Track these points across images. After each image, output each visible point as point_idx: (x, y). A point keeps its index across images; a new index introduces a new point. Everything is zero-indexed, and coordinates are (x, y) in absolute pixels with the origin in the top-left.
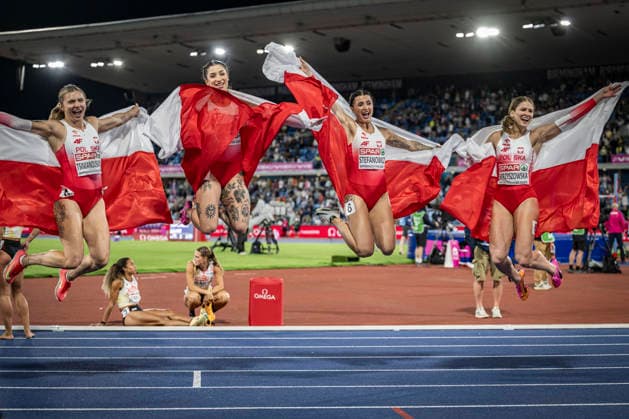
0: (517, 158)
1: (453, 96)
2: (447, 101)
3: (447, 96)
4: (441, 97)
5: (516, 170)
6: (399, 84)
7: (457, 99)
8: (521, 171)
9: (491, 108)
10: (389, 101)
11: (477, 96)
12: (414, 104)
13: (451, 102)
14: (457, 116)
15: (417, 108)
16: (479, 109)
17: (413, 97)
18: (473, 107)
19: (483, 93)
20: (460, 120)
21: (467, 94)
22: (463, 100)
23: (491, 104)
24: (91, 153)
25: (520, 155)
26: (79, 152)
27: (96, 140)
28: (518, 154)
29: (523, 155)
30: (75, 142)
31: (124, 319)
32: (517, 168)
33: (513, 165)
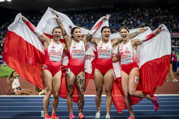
0: (126, 52)
1: (133, 11)
2: (130, 13)
3: (131, 11)
6: (113, 6)
7: (135, 12)
8: (129, 58)
9: (147, 15)
10: (109, 13)
11: (142, 10)
12: (118, 14)
13: (132, 13)
15: (120, 15)
16: (143, 15)
17: (118, 11)
18: (140, 14)
19: (144, 9)
20: (135, 19)
21: (138, 10)
22: (136, 12)
23: (147, 13)
24: (57, 53)
25: (127, 51)
26: (52, 52)
27: (61, 50)
28: (126, 51)
29: (128, 51)
30: (52, 48)
31: (15, 93)
32: (127, 56)
33: (125, 56)
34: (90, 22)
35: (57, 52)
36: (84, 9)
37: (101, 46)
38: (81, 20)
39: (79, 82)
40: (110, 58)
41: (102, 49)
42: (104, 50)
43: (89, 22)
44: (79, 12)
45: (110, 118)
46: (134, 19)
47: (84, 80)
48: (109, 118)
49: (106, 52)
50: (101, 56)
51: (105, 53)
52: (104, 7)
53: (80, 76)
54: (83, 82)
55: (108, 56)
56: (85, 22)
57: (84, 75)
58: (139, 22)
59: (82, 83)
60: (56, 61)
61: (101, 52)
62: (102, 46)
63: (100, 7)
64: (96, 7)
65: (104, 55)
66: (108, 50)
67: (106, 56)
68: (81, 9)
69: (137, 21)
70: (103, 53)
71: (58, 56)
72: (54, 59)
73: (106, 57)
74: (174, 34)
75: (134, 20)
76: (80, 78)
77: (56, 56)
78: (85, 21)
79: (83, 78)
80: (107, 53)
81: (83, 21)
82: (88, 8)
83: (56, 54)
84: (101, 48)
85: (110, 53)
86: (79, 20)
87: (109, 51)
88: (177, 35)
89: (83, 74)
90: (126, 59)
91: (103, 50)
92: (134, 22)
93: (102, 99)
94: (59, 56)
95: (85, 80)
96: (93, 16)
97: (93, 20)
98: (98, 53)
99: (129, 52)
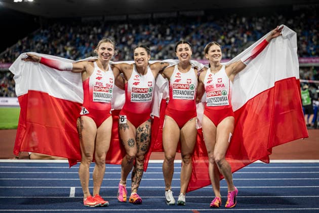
0: (218, 86)
1: (235, 21)
2: (232, 24)
3: (232, 21)
4: (228, 22)
5: (219, 95)
6: (202, 13)
7: (238, 22)
8: (222, 96)
9: (259, 28)
10: (196, 24)
11: (250, 21)
12: (212, 25)
13: (234, 25)
14: (238, 33)
15: (214, 28)
16: (251, 29)
17: (212, 21)
18: (247, 27)
19: (254, 19)
20: (239, 35)
21: (244, 20)
22: (241, 23)
23: (259, 26)
24: (105, 88)
25: (220, 83)
26: (98, 85)
27: (111, 81)
28: (218, 83)
29: (222, 83)
30: (97, 78)
31: (30, 155)
32: (220, 93)
33: (216, 92)
34: (165, 38)
35: (105, 86)
36: (155, 16)
37: (178, 78)
38: (150, 34)
39: (140, 137)
40: (193, 99)
41: (179, 83)
42: (184, 85)
43: (163, 38)
44: (146, 22)
45: (186, 200)
46: (237, 35)
47: (147, 135)
48: (184, 201)
49: (187, 88)
50: (179, 95)
51: (186, 90)
52: (188, 14)
53: (142, 128)
54: (146, 139)
55: (191, 96)
56: (156, 39)
57: (150, 127)
58: (245, 40)
59: (144, 141)
60: (104, 102)
61: (179, 88)
62: (180, 78)
63: (181, 13)
64: (175, 14)
65: (183, 93)
66: (190, 84)
67: (187, 96)
68: (150, 16)
69: (242, 39)
70: (182, 90)
71: (107, 93)
72: (100, 98)
73: (187, 98)
74: (303, 60)
75: (238, 37)
76: (142, 131)
77: (103, 93)
78: (156, 36)
79: (146, 132)
80: (190, 90)
81: (153, 37)
82: (161, 15)
83: (103, 89)
84: (177, 81)
85: (194, 90)
86: (146, 35)
87: (192, 87)
88: (307, 62)
89: (148, 124)
90: (217, 97)
91: (181, 85)
92: (237, 39)
93: (175, 168)
94: (109, 93)
95: (149, 136)
96: (170, 28)
97: (169, 36)
98: (173, 89)
99: (223, 85)
